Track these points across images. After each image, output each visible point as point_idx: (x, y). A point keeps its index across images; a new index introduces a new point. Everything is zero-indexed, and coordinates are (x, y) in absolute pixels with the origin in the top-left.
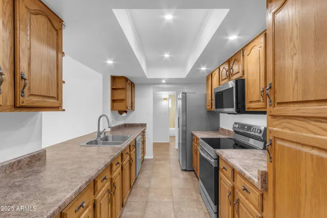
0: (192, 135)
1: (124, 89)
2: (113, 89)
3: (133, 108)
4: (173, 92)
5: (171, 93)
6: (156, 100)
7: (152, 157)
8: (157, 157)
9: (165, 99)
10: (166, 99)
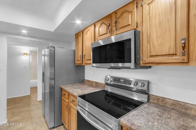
0: (61, 89)
4: (35, 48)
5: (32, 49)
9: (24, 54)
10: (26, 54)
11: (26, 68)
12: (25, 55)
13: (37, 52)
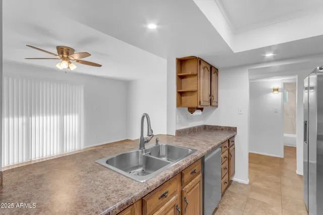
1: (196, 75)
2: (181, 78)
3: (213, 104)
4: (292, 77)
6: (256, 93)
7: (247, 182)
8: (256, 184)
9: (274, 90)
10: (277, 90)
11: (277, 112)
12: (275, 92)
13: (295, 83)
